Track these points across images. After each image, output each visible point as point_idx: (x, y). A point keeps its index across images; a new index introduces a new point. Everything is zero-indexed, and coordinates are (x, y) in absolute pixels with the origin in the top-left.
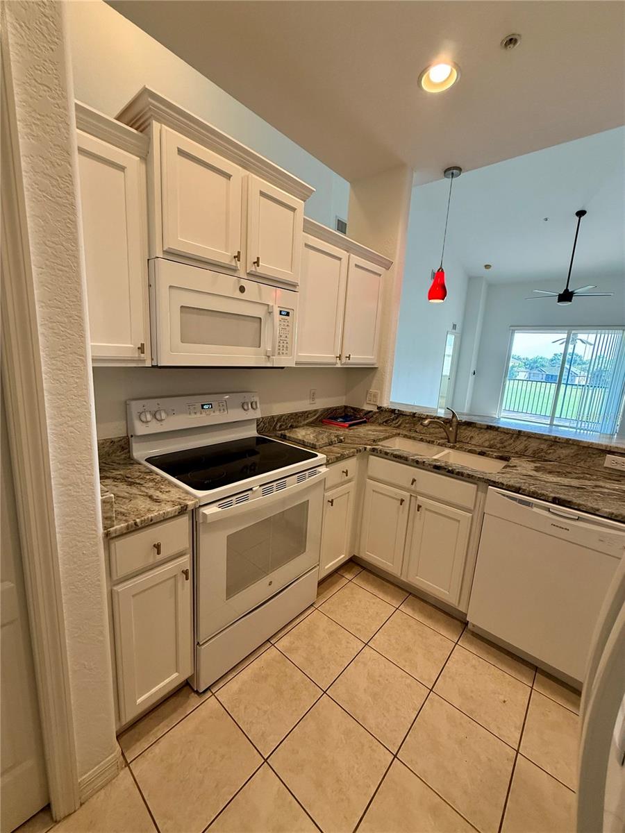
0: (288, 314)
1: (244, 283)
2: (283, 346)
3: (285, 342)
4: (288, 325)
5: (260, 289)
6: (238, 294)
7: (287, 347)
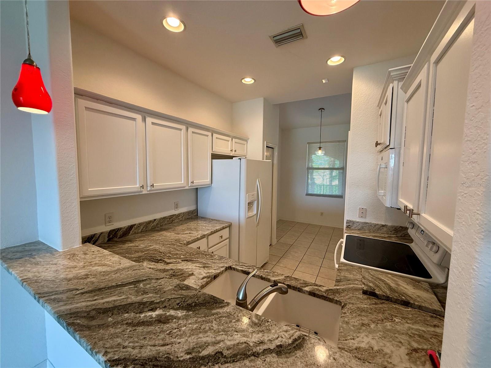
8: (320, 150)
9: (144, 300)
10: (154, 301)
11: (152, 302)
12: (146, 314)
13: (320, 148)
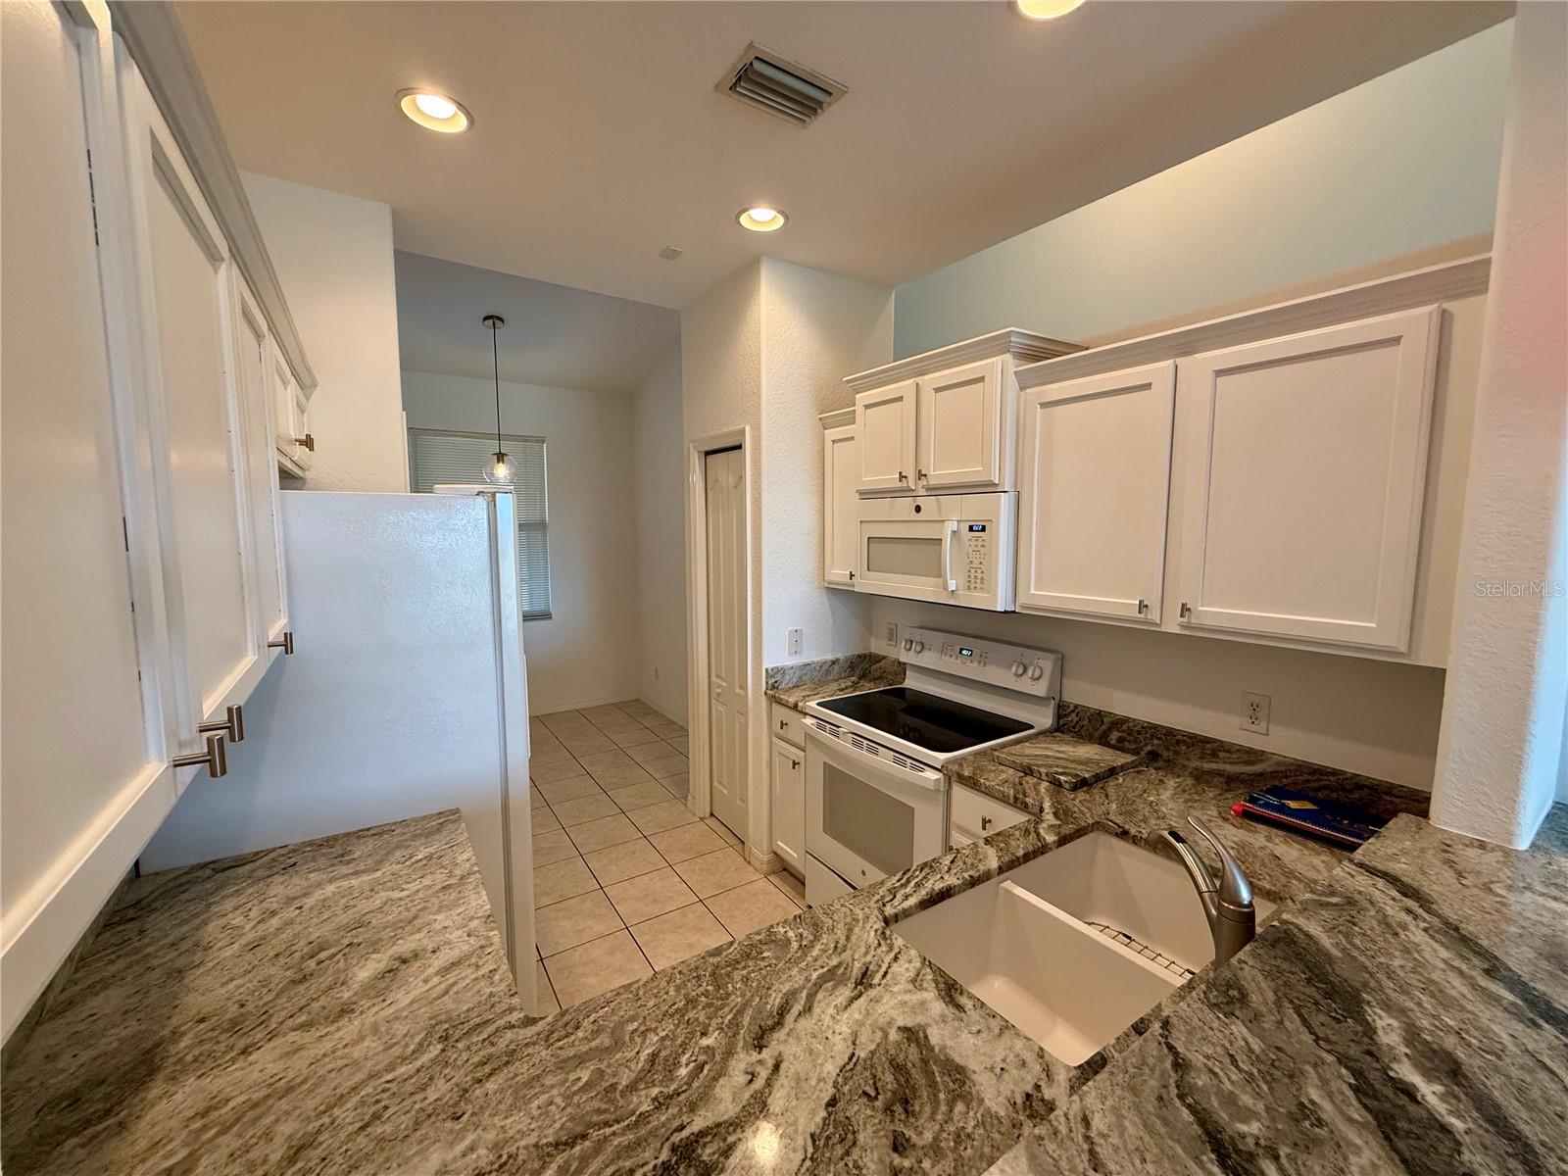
0: (983, 529)
1: (920, 501)
2: (976, 577)
3: (979, 571)
4: (983, 546)
5: (938, 502)
6: (914, 516)
7: (982, 579)
8: (501, 464)
9: (1356, 1116)
10: (1350, 1085)
11: (1356, 1090)
12: (1444, 1112)
13: (500, 457)
